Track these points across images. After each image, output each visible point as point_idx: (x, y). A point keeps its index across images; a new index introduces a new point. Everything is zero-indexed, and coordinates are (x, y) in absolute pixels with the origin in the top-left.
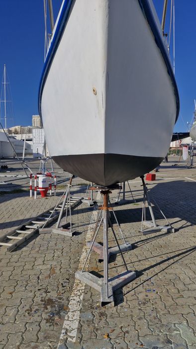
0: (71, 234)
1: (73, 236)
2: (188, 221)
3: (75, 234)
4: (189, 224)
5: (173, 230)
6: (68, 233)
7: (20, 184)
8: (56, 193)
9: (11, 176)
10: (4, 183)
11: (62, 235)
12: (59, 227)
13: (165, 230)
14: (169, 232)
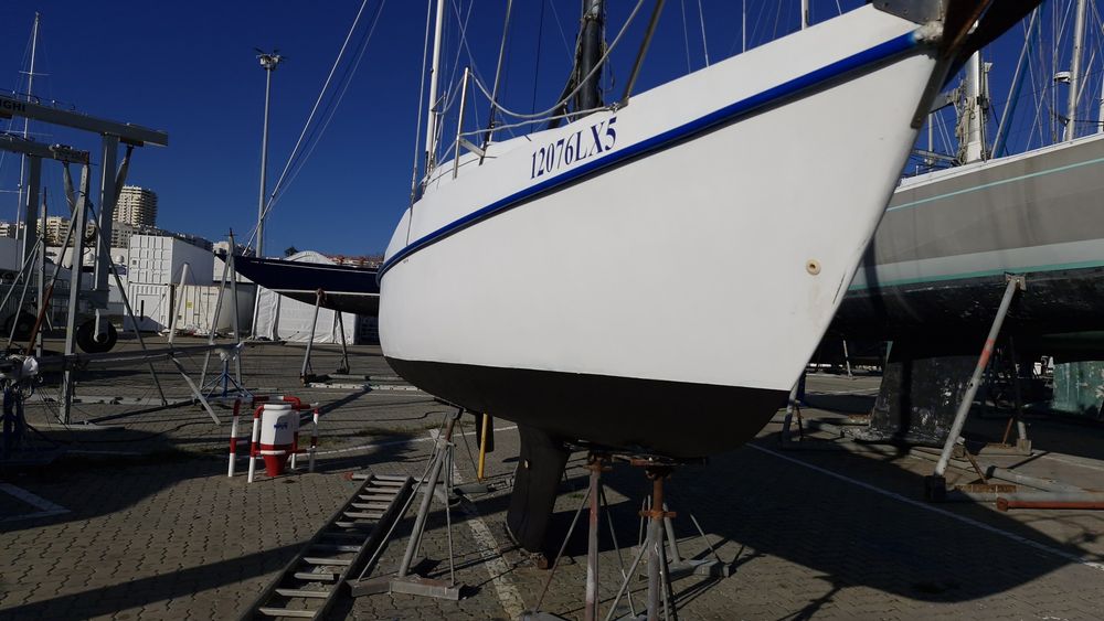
0: (456, 592)
1: (460, 598)
2: (744, 542)
3: (467, 592)
4: (749, 551)
5: (726, 570)
6: (447, 593)
7: (157, 429)
8: (316, 461)
9: (96, 400)
10: (92, 427)
11: (423, 598)
12: (407, 574)
13: (704, 570)
14: (715, 575)
